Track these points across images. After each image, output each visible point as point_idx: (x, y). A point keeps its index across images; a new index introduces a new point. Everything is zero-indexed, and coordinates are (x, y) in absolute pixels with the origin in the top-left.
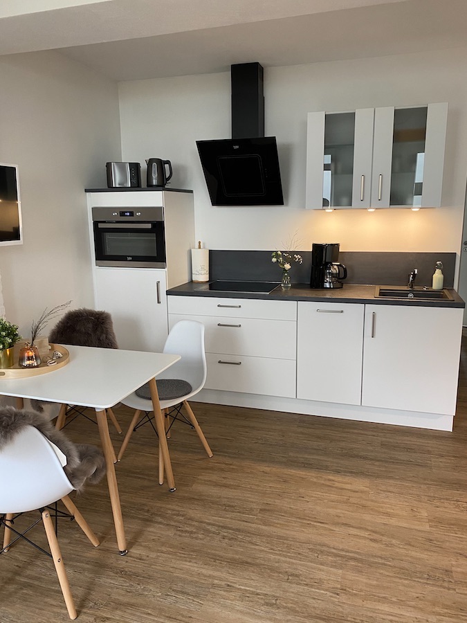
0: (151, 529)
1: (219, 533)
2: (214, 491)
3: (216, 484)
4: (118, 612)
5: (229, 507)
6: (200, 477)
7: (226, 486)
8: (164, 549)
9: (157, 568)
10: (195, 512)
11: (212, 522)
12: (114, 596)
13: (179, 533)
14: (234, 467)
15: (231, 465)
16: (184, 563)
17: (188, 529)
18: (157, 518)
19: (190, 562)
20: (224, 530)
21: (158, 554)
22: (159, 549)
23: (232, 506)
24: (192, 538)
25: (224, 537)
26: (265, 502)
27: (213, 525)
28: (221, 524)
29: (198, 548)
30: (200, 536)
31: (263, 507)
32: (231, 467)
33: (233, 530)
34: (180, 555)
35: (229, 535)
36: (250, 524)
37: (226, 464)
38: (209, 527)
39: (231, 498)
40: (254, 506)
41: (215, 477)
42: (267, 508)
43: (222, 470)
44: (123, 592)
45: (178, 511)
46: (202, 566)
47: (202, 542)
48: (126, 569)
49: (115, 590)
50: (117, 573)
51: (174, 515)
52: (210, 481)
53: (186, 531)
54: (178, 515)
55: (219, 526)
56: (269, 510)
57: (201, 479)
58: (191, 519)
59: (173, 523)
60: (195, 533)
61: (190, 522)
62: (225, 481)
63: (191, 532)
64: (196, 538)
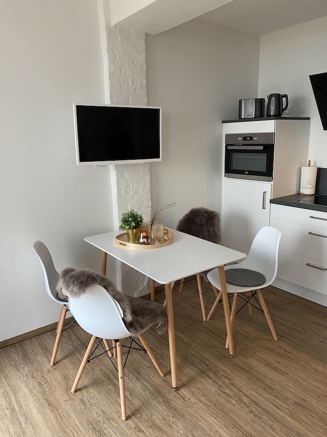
0: (203, 380)
1: (249, 406)
2: (264, 370)
3: (268, 365)
4: (151, 430)
5: (269, 389)
6: (259, 354)
7: (276, 369)
8: (203, 399)
9: (191, 411)
10: (240, 381)
11: (249, 395)
12: (154, 417)
13: (219, 392)
14: (291, 356)
15: (289, 353)
16: (211, 417)
17: (227, 391)
18: (210, 373)
19: (216, 418)
20: (255, 406)
21: (197, 401)
22: (200, 397)
23: (272, 389)
24: (227, 401)
25: (251, 412)
26: (303, 397)
27: (248, 397)
28: (255, 400)
29: (226, 410)
30: (234, 402)
31: (298, 401)
32: (289, 355)
33: (262, 408)
34: (211, 409)
35: (257, 412)
36: (278, 411)
37: (285, 351)
38: (244, 398)
39: (275, 382)
40: (291, 396)
41: (270, 358)
42: (302, 403)
43: (280, 354)
44: (161, 418)
45: (228, 374)
46: (222, 427)
47: (232, 407)
48: (171, 402)
49: (157, 413)
50: (164, 402)
51: (224, 376)
52: (265, 360)
53: (225, 393)
54: (226, 377)
55: (252, 400)
56: (302, 406)
57: (258, 356)
58: (234, 385)
59: (219, 382)
60: (231, 397)
61: (232, 387)
62: (277, 365)
63: (229, 396)
64: (230, 402)
